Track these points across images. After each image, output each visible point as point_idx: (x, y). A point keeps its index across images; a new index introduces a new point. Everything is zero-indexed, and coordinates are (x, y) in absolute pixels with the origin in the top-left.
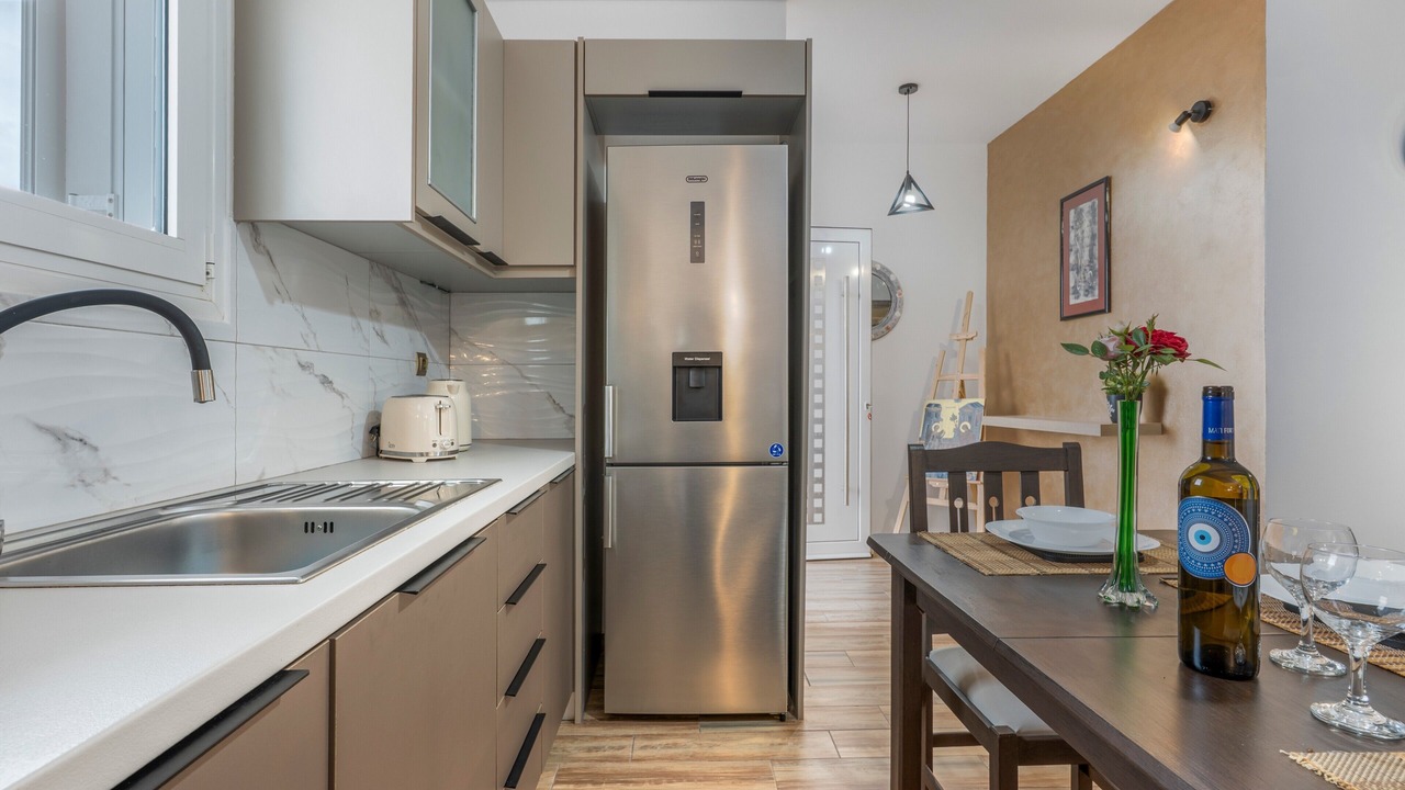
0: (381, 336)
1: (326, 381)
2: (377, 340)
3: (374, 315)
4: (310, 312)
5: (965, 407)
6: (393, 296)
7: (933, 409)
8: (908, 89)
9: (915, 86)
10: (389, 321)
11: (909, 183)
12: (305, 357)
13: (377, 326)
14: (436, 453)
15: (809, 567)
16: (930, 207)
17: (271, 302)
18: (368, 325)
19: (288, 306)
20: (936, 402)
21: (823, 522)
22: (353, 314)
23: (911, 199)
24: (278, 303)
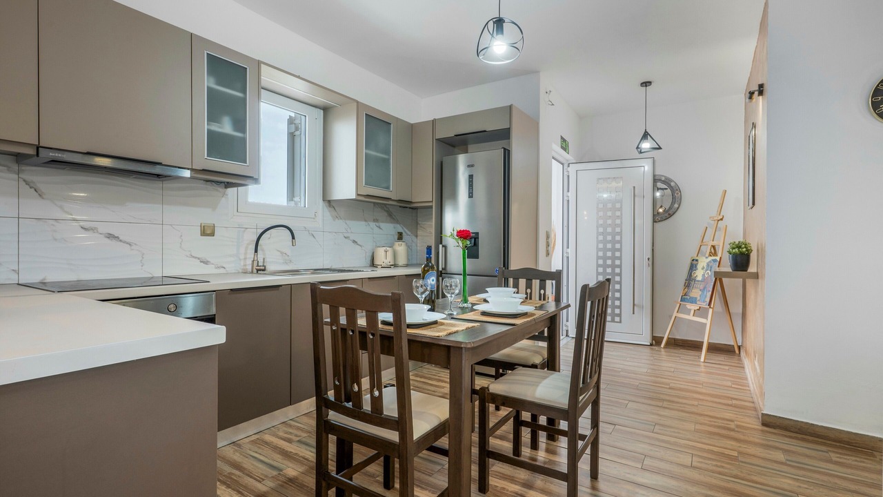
0: (379, 227)
1: (354, 242)
2: (378, 229)
3: (376, 220)
4: (348, 222)
5: (710, 262)
6: (386, 214)
7: (694, 262)
8: (646, 84)
9: (650, 83)
10: (383, 222)
11: (646, 135)
12: (346, 235)
13: (377, 224)
14: (384, 265)
15: (605, 344)
16: (660, 148)
17: (334, 220)
18: (373, 224)
19: (341, 221)
20: (697, 258)
21: (620, 322)
22: (366, 221)
23: (646, 145)
24: (337, 220)
